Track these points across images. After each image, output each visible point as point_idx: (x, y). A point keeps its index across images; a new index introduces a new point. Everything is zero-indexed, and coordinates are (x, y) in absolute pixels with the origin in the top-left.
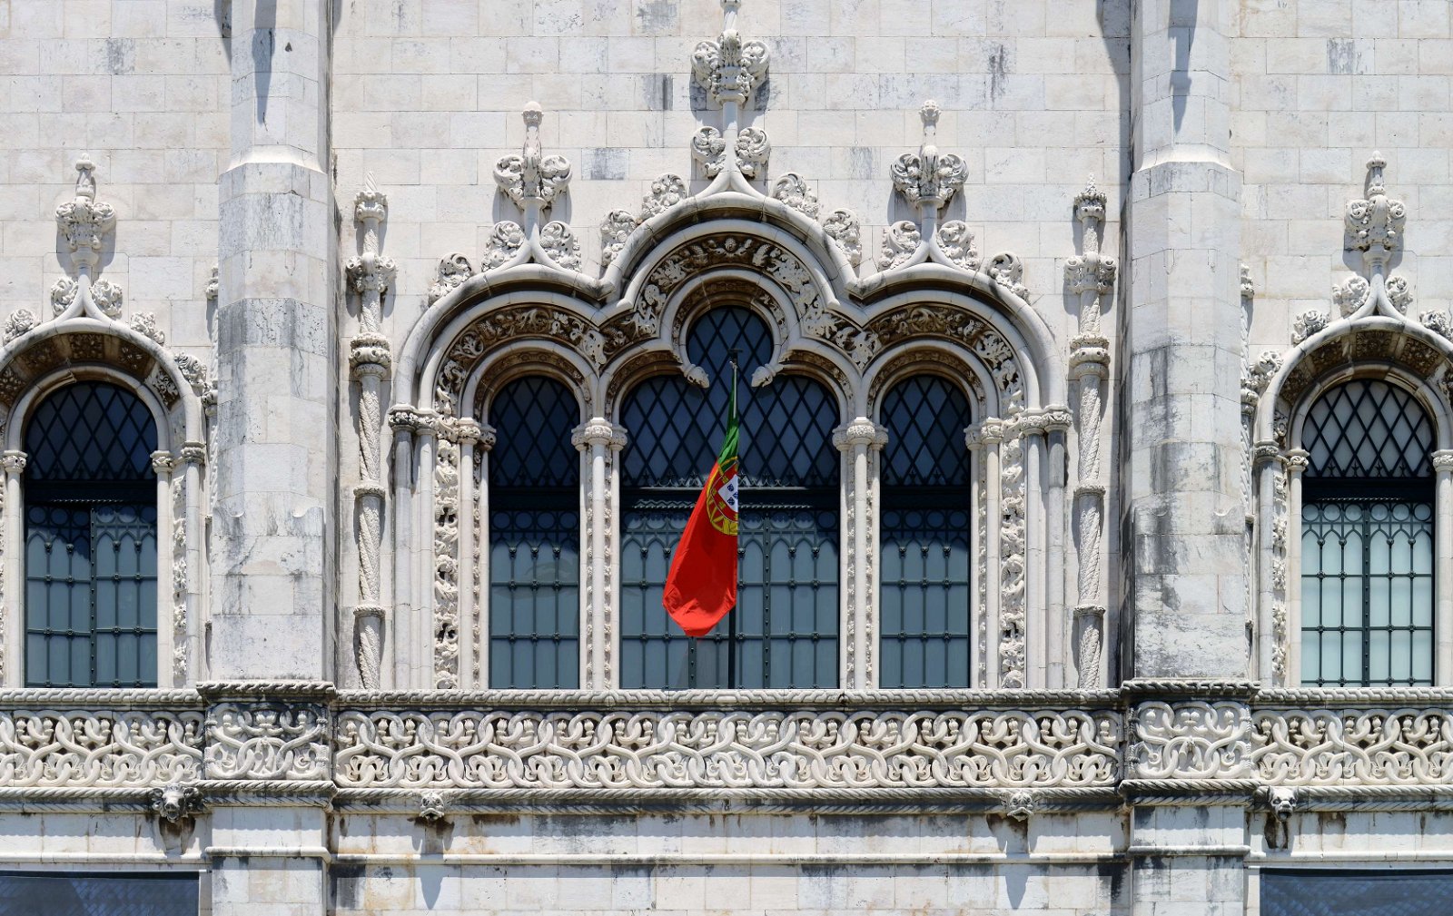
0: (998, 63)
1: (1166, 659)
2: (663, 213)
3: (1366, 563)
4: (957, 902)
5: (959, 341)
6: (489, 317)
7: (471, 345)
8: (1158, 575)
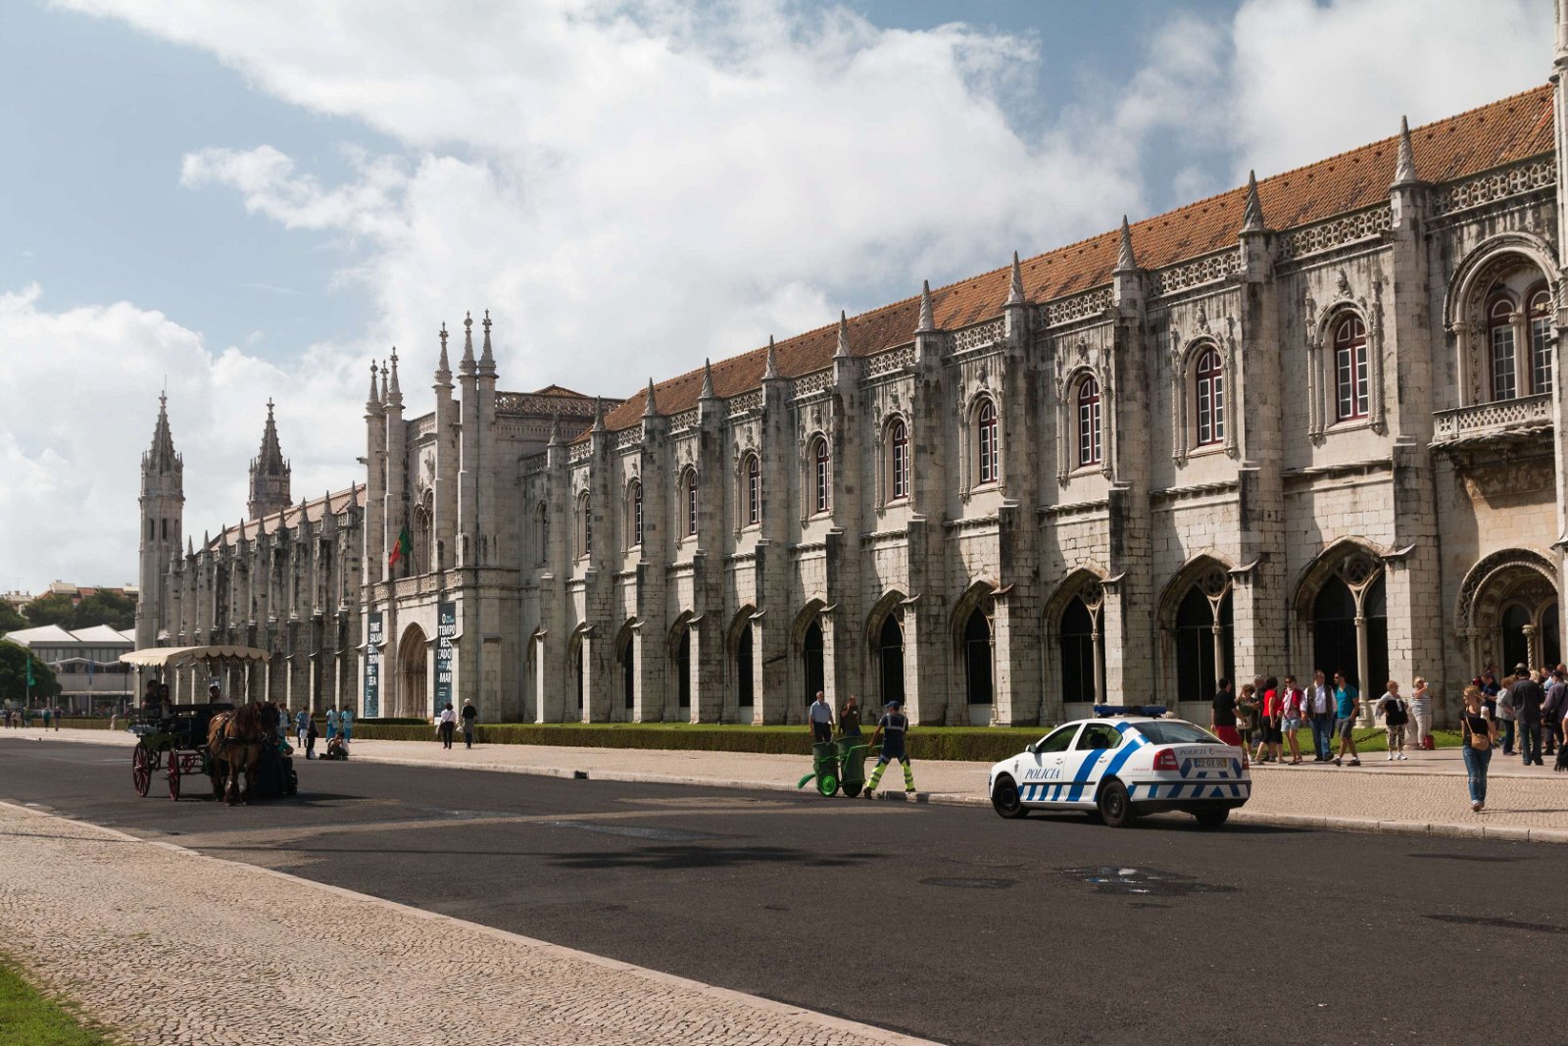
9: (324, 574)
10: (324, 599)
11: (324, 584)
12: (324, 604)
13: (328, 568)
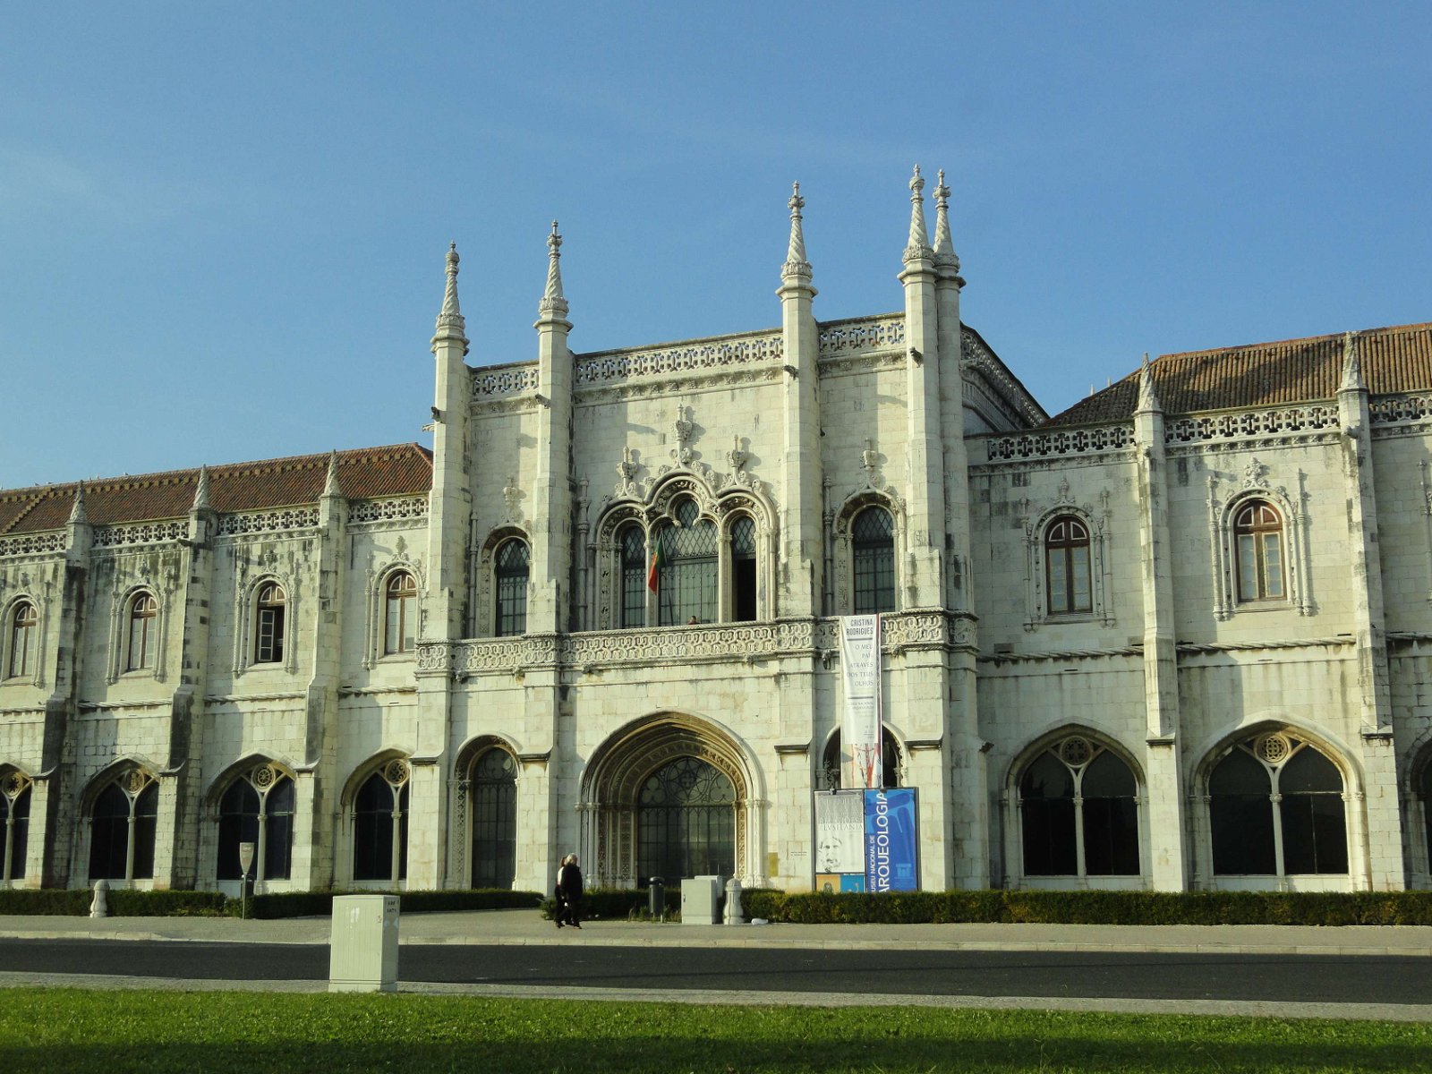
0: (757, 420)
1: (787, 610)
2: (663, 475)
3: (875, 568)
4: (733, 691)
5: (748, 507)
6: (616, 512)
7: (612, 521)
8: (785, 583)
9: (72, 627)
10: (68, 674)
11: (71, 645)
12: (68, 681)
13: (78, 619)
